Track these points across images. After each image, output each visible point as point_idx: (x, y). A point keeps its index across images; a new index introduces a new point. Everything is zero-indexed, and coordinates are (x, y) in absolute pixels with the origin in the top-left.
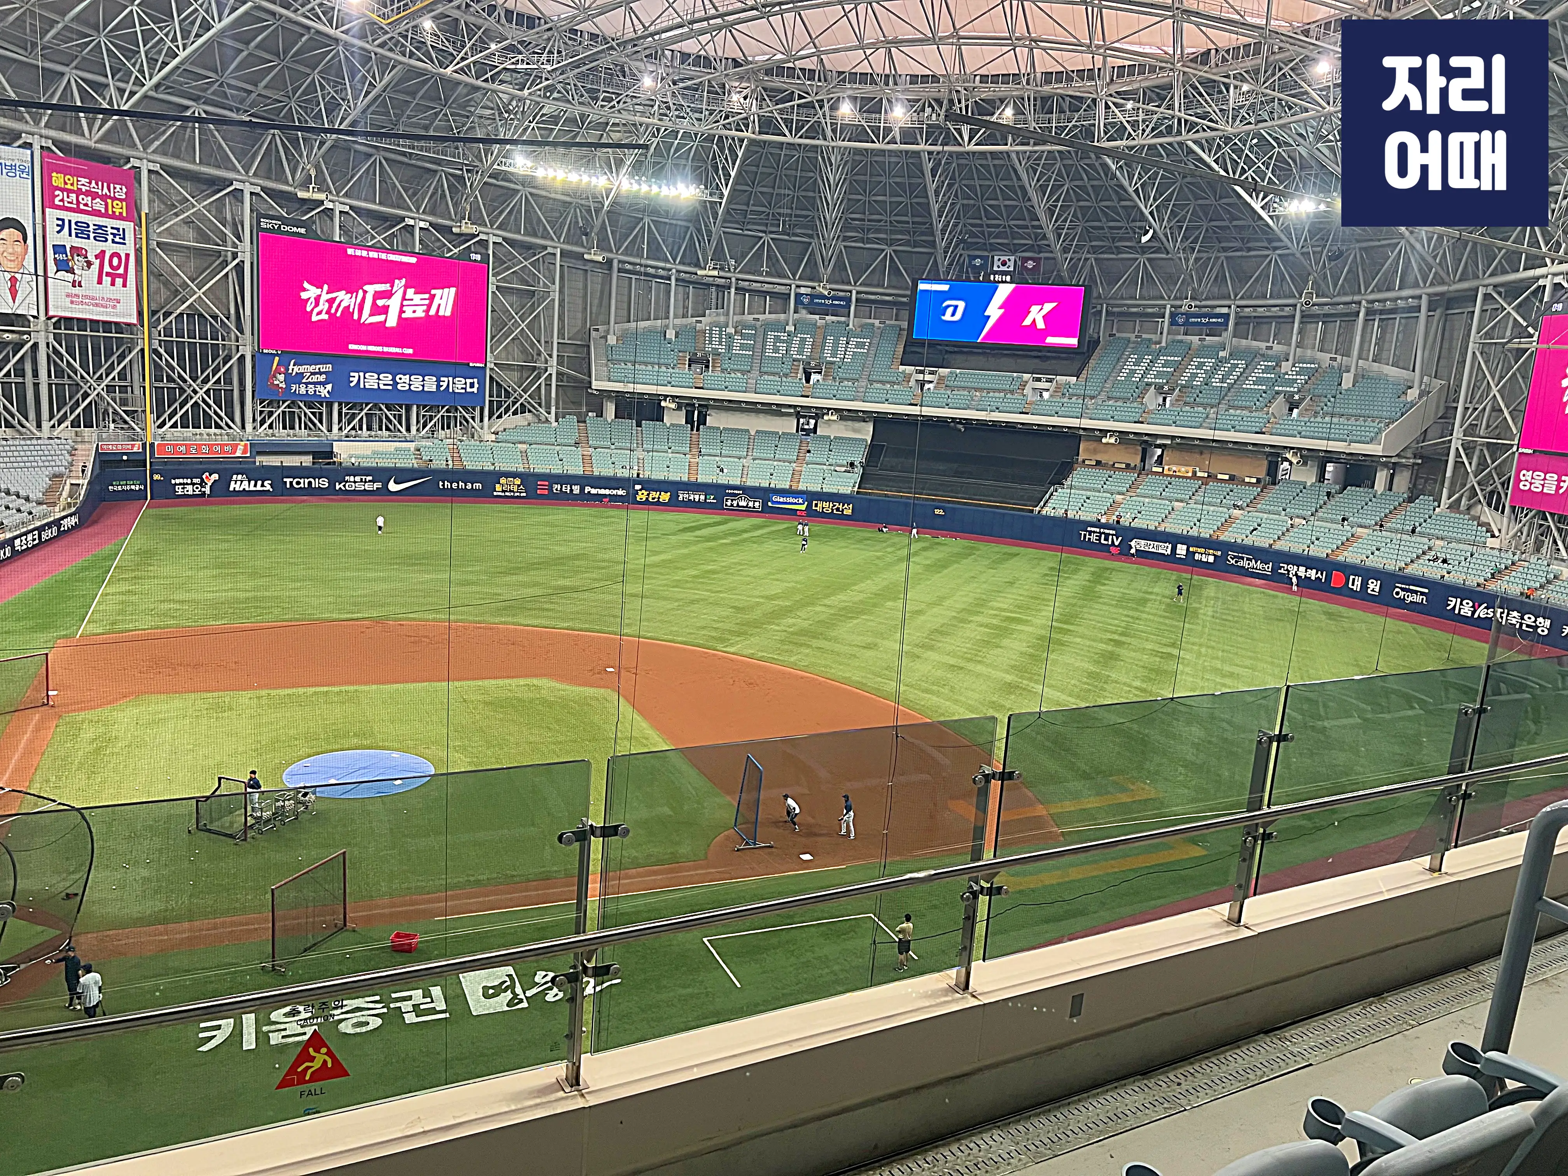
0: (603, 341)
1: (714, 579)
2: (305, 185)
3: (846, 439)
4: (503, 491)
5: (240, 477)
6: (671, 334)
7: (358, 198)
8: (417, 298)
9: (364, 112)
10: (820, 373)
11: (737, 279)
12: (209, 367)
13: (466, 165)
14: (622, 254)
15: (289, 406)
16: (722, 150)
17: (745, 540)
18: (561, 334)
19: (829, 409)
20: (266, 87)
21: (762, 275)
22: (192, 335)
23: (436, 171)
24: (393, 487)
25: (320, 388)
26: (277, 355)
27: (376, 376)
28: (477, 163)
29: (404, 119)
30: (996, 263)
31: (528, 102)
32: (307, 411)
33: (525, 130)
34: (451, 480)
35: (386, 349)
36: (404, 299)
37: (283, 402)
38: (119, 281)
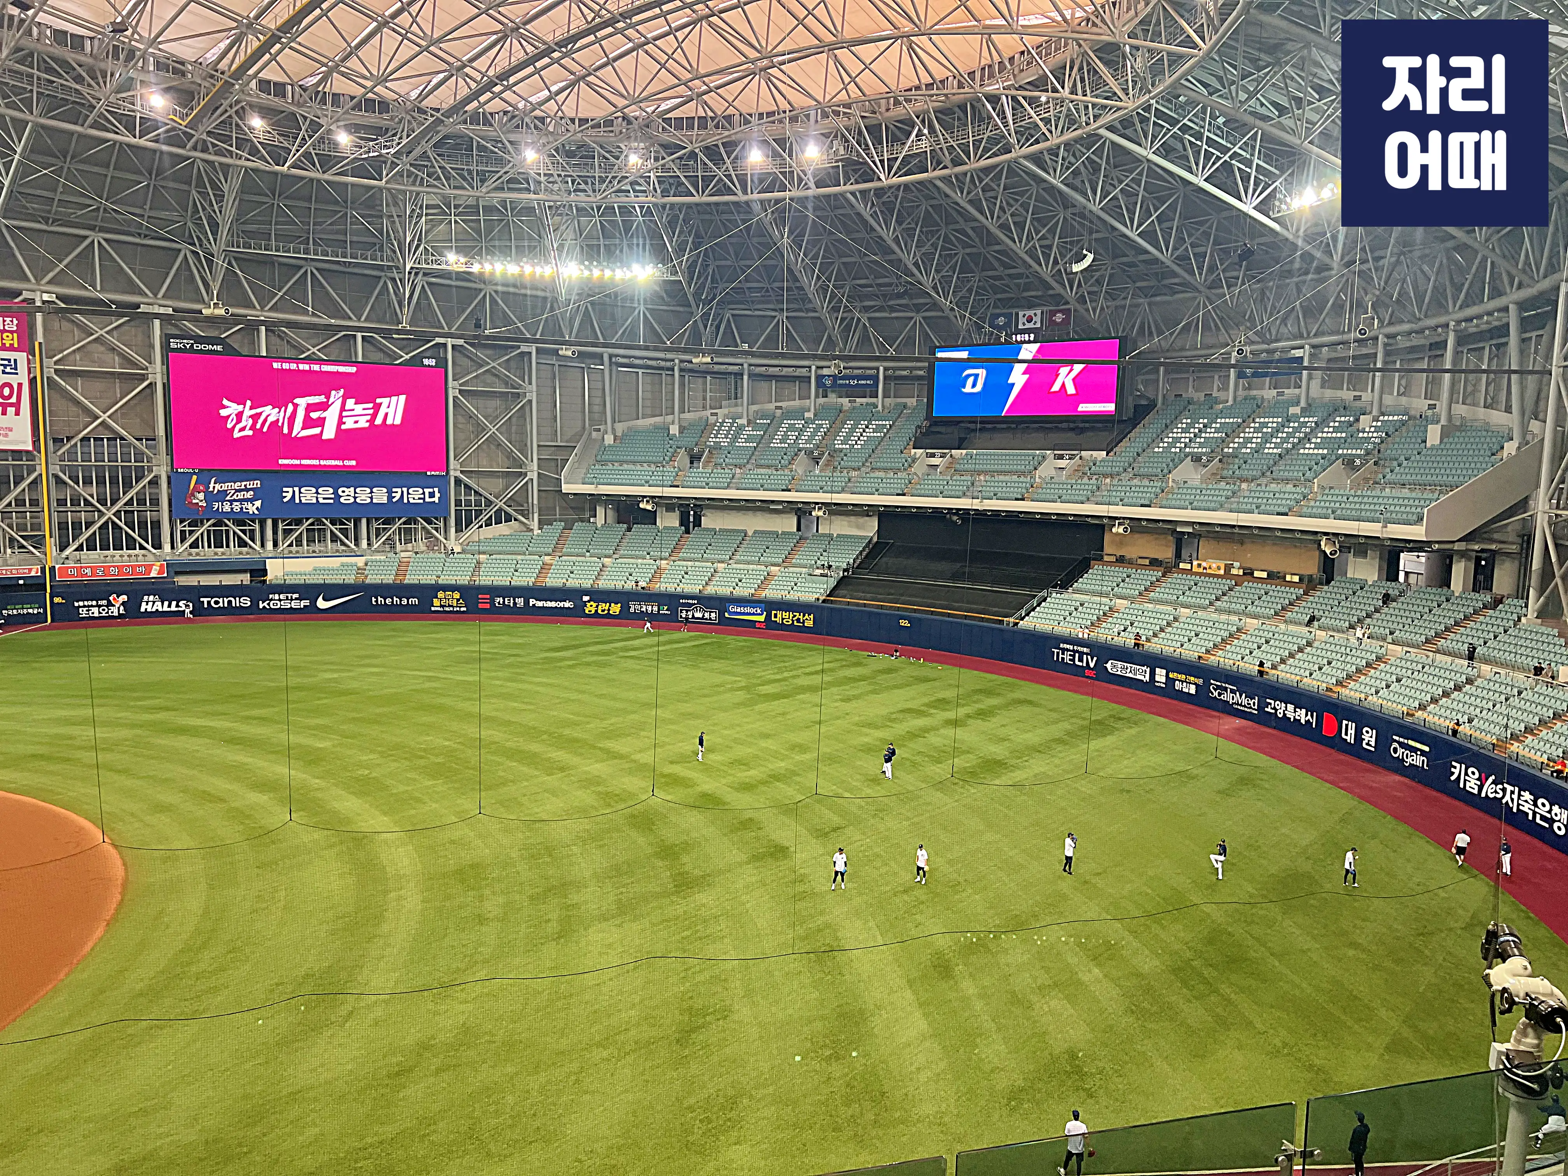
3: (849, 536)
4: (441, 606)
5: (151, 598)
6: (674, 430)
8: (359, 409)
11: (750, 365)
12: (131, 487)
13: (397, 268)
15: (214, 525)
18: (541, 438)
19: (813, 504)
22: (113, 457)
23: (380, 277)
24: (322, 604)
25: (248, 505)
26: (195, 473)
27: (314, 490)
30: (1022, 320)
32: (236, 529)
34: (385, 595)
35: (323, 462)
36: (343, 409)
37: (208, 520)
38: (11, 410)
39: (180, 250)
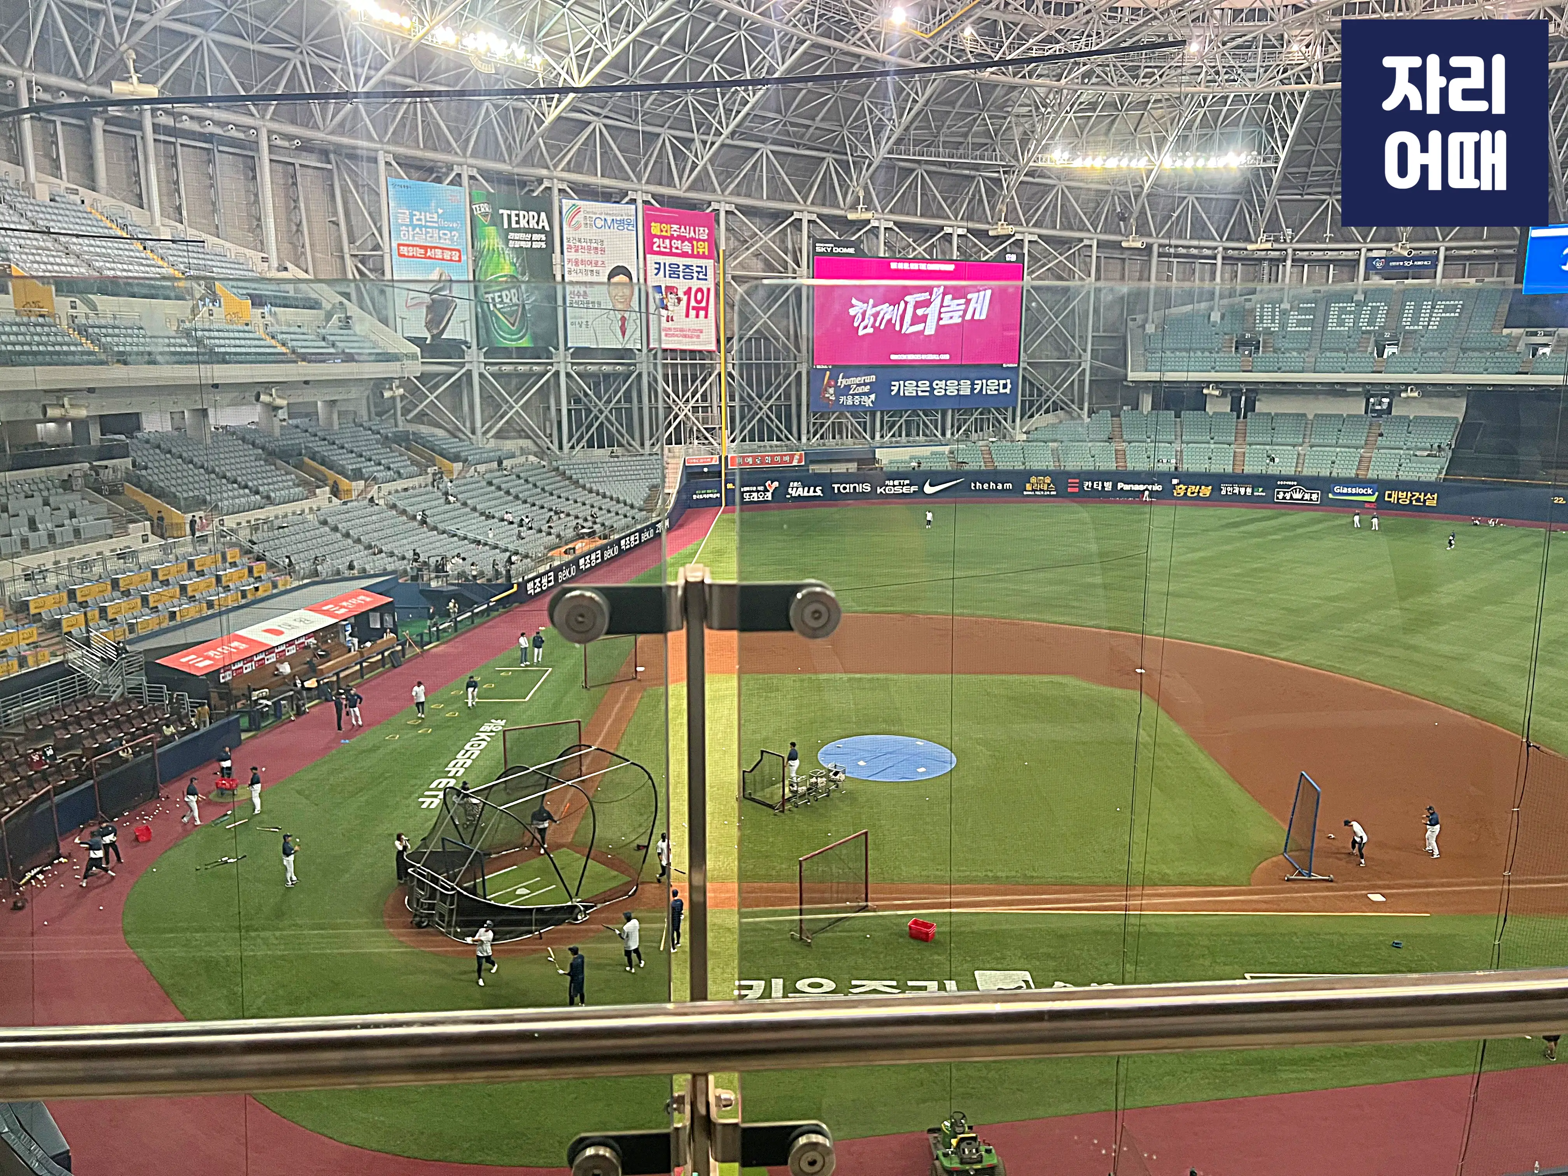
0: (1140, 330)
1: (1261, 578)
2: (854, 207)
3: (1430, 418)
4: (1033, 490)
5: (796, 484)
6: (1216, 316)
7: (901, 213)
8: (954, 304)
9: (907, 129)
10: (1397, 344)
11: (1295, 250)
12: (772, 384)
13: (1003, 166)
14: (1163, 237)
15: (837, 418)
16: (1278, 109)
17: (1300, 536)
18: (1096, 329)
19: (1408, 385)
20: (823, 120)
21: (1325, 242)
22: (759, 357)
23: (974, 177)
24: (929, 489)
25: (865, 398)
26: (828, 370)
27: (914, 383)
28: (1014, 163)
29: (944, 130)
31: (1065, 91)
32: (854, 421)
33: (1062, 121)
35: (924, 357)
36: (942, 306)
37: (833, 413)
38: (702, 313)
39: (824, 159)
